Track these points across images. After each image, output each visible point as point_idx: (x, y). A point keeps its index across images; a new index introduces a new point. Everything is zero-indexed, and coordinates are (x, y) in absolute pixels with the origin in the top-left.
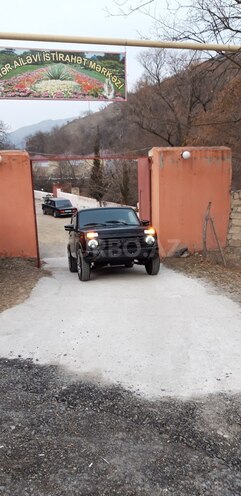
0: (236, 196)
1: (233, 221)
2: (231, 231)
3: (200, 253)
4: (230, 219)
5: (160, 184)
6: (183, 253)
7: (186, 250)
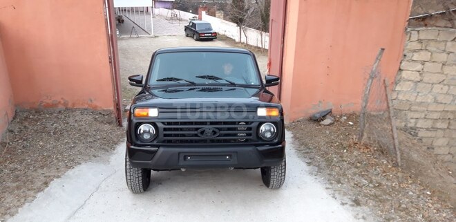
0: (415, 36)
1: (404, 74)
2: (398, 88)
3: (350, 117)
4: (400, 70)
5: (300, 13)
6: (324, 117)
7: (330, 112)
